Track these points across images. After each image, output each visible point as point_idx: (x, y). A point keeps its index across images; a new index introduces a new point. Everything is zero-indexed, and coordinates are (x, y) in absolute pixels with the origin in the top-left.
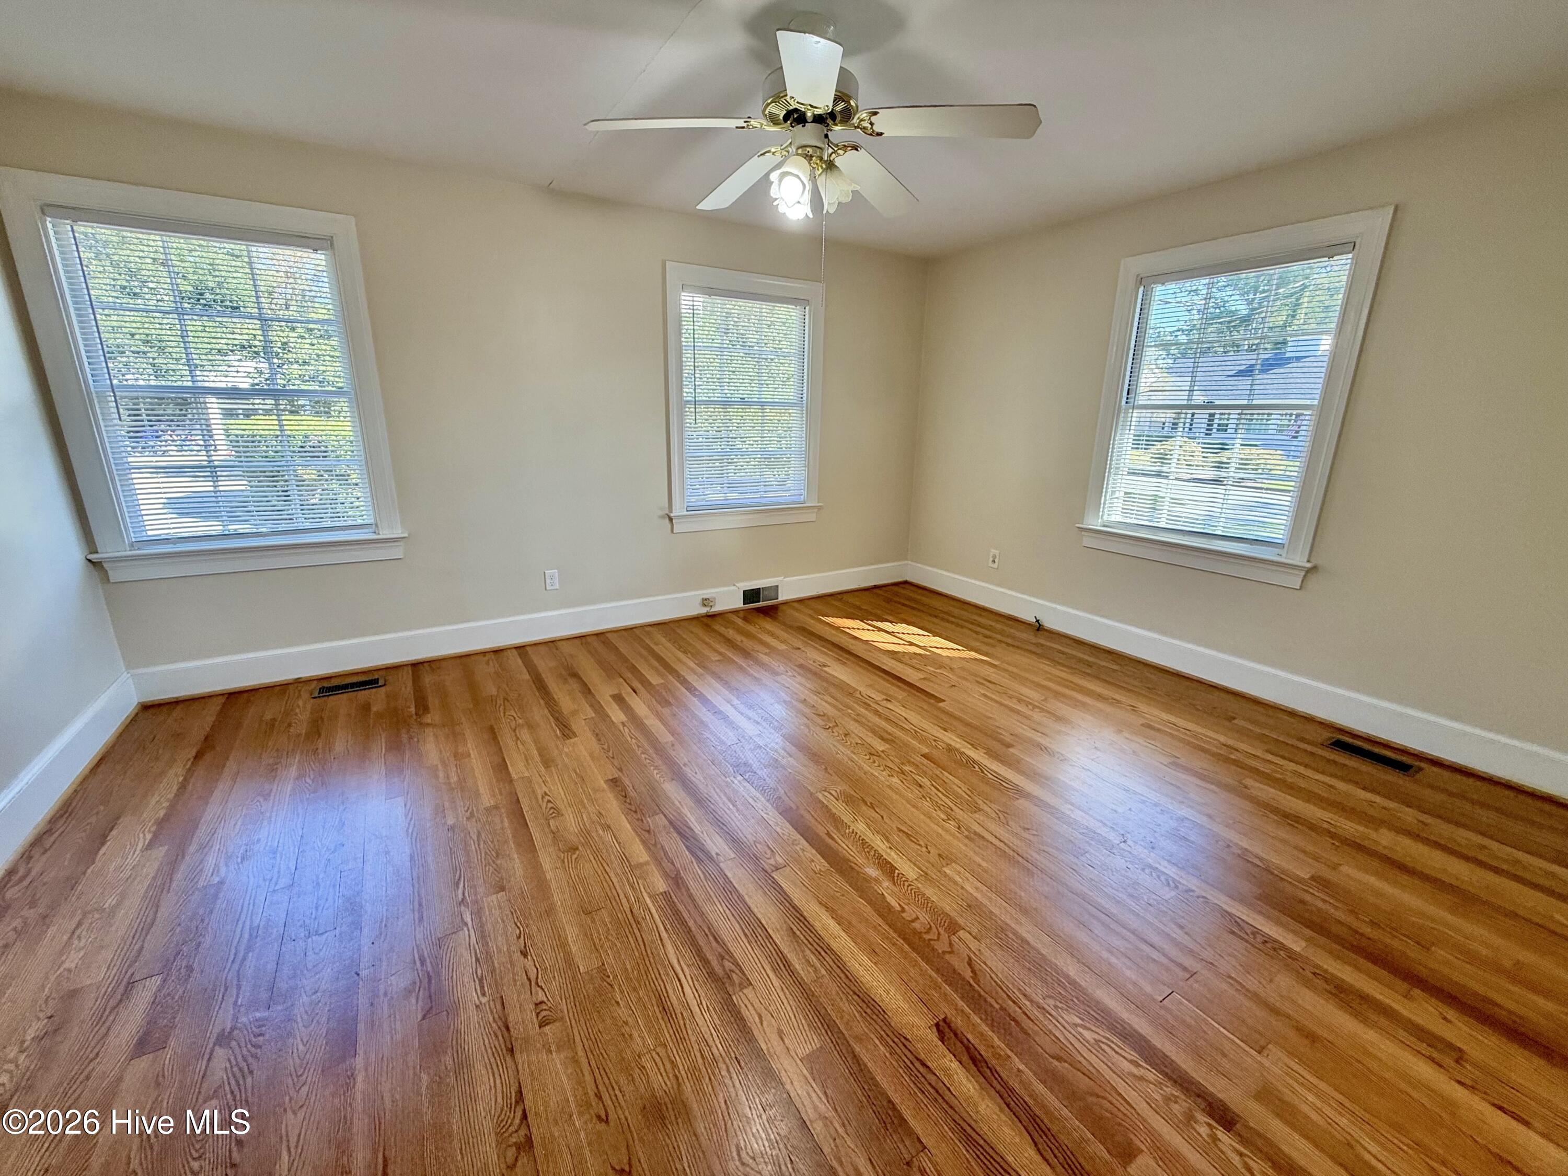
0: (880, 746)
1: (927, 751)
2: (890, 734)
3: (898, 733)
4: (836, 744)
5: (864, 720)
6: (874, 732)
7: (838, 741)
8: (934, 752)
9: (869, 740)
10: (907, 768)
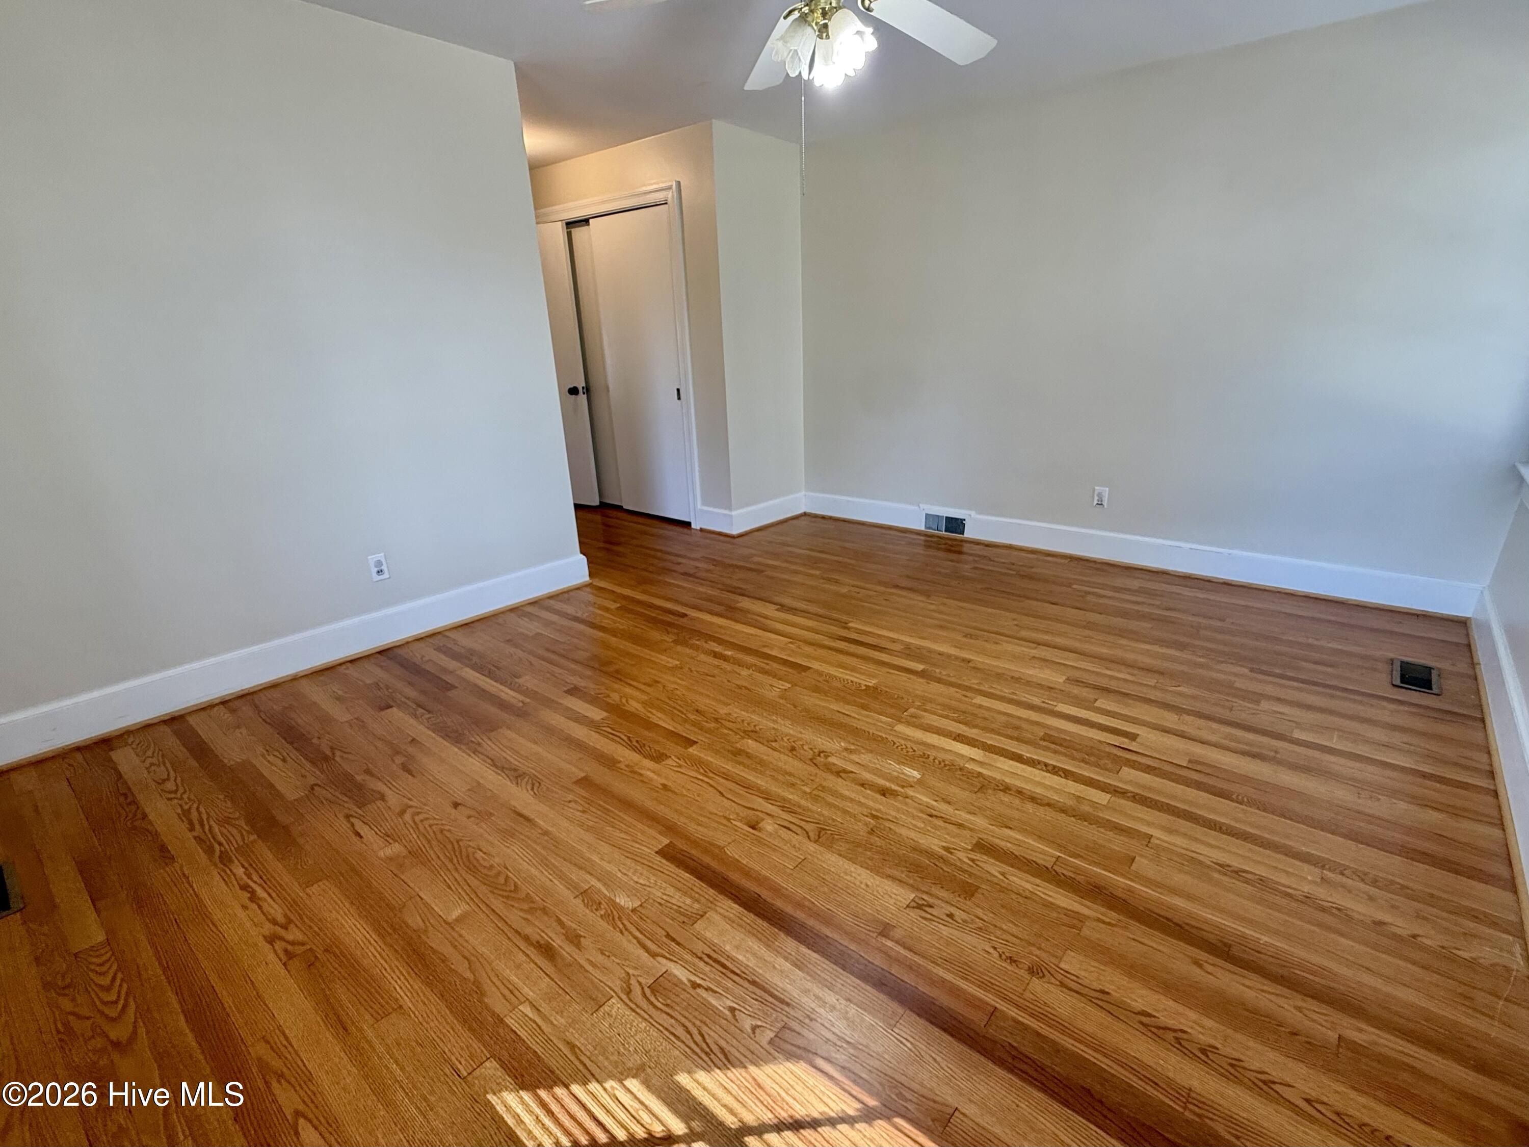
0: (750, 745)
1: (690, 750)
2: (740, 763)
3: (729, 767)
4: (800, 735)
5: (780, 777)
6: (762, 763)
7: (801, 739)
8: (680, 750)
9: (763, 749)
10: (713, 725)
